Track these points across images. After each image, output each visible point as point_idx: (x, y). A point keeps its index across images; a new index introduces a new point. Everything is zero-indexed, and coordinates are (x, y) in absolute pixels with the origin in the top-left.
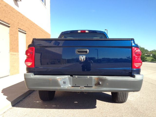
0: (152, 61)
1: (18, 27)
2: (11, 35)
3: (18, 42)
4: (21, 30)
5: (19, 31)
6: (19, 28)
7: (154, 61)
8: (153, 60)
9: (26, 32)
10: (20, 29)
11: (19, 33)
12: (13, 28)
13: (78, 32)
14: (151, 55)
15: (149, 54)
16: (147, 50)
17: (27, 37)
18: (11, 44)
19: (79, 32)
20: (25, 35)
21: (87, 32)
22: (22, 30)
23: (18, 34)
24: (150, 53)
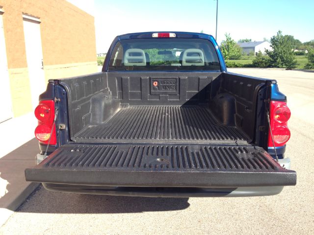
0: (307, 68)
1: (23, 10)
2: (7, 32)
3: (24, 44)
4: (29, 16)
5: (25, 19)
6: (23, 13)
7: (311, 68)
8: (310, 65)
9: (39, 18)
10: (26, 14)
11: (25, 23)
12: (10, 15)
13: (153, 36)
14: (306, 52)
15: (302, 50)
16: (298, 40)
17: (42, 30)
18: (9, 51)
19: (155, 35)
20: (38, 25)
21: (172, 35)
22: (31, 16)
23: (22, 26)
24: (303, 47)
